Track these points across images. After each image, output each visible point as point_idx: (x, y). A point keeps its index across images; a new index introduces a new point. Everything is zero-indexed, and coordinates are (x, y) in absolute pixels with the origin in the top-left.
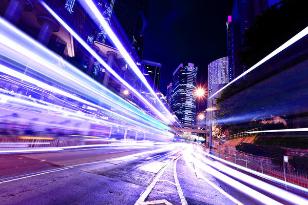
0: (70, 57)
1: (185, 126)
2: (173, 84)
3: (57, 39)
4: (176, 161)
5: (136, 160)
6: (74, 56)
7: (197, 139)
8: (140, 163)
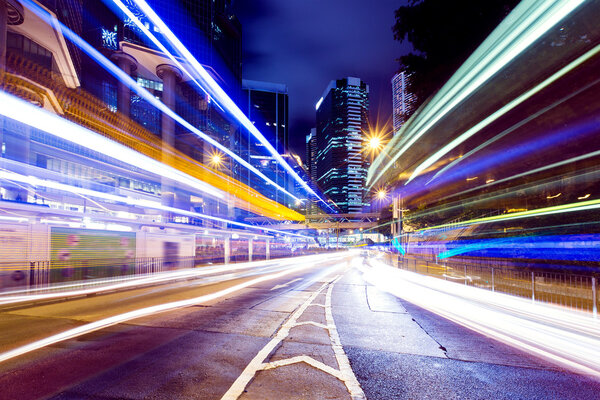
0: (70, 89)
1: (349, 218)
2: (317, 131)
3: (26, 44)
4: (332, 286)
5: (251, 294)
6: (79, 85)
7: (375, 241)
8: (258, 298)
